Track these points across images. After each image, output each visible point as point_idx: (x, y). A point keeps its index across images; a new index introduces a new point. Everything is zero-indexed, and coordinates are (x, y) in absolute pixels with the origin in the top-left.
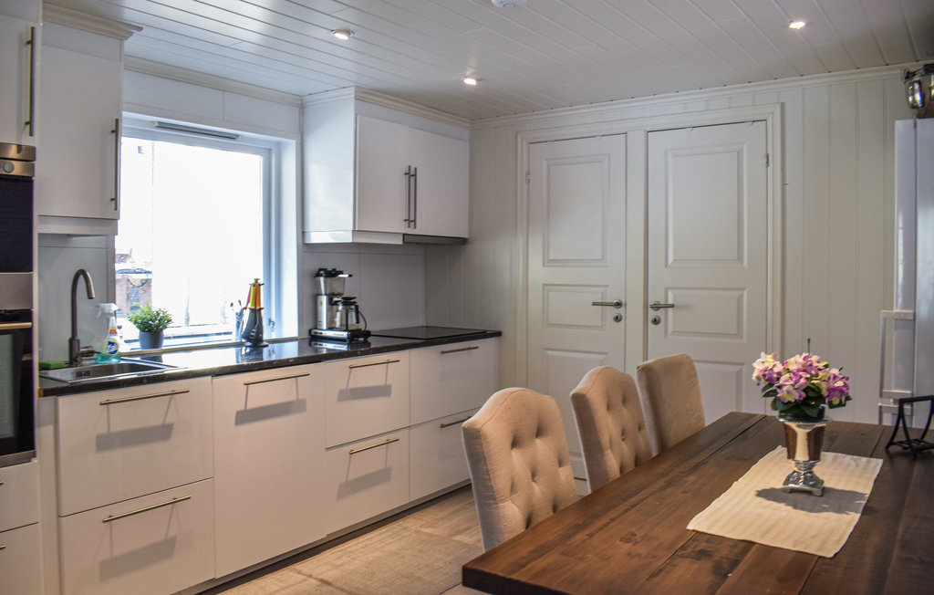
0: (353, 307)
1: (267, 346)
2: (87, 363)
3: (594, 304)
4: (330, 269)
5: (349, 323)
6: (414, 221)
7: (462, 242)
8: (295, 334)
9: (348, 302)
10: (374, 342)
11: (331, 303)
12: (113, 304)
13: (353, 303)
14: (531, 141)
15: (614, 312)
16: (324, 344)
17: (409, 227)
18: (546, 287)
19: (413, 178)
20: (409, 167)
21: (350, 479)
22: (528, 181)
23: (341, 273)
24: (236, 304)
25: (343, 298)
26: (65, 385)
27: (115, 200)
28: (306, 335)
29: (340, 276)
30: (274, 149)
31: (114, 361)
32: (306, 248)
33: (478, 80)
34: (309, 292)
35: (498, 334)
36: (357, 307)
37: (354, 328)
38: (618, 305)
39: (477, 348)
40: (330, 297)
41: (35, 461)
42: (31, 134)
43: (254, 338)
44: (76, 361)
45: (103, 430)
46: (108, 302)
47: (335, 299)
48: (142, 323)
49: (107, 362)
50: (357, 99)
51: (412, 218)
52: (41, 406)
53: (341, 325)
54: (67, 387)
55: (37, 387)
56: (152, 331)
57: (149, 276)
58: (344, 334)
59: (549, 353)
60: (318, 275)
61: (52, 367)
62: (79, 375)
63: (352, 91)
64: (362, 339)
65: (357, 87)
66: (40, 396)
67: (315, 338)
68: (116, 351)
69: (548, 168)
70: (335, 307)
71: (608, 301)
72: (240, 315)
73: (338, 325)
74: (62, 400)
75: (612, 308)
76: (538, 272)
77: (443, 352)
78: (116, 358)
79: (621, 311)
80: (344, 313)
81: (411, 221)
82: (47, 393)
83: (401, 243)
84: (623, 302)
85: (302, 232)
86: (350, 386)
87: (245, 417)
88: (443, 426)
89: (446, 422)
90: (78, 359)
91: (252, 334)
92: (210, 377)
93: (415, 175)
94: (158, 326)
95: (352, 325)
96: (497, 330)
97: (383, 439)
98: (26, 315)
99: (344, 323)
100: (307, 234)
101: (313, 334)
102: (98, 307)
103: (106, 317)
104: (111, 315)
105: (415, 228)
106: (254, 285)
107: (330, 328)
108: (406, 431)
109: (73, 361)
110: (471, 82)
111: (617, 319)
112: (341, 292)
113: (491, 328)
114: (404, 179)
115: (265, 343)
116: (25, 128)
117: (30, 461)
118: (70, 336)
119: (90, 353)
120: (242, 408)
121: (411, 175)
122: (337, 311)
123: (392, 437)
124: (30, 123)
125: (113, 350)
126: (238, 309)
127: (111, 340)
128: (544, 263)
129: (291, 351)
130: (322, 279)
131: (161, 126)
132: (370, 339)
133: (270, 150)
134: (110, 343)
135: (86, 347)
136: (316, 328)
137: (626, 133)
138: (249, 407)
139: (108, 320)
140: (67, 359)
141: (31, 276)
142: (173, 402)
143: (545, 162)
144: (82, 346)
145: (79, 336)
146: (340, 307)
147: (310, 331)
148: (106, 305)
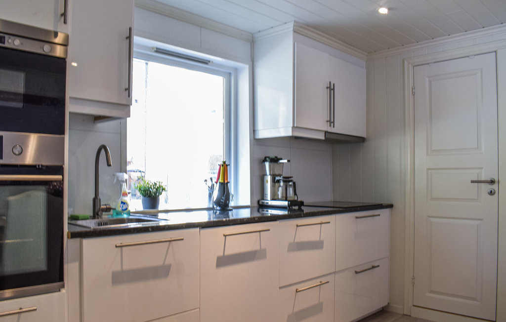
0: (291, 183)
1: (232, 210)
2: (105, 216)
3: (472, 182)
4: (274, 157)
5: (288, 195)
6: (333, 122)
7: (362, 140)
8: (248, 203)
9: (287, 180)
10: (306, 210)
11: (274, 181)
12: (125, 174)
13: (291, 181)
14: (415, 64)
15: (490, 187)
16: (269, 210)
17: (330, 126)
18: (430, 171)
19: (332, 91)
20: (330, 83)
21: (295, 311)
22: (414, 94)
23: (281, 159)
24: (209, 181)
25: (284, 178)
26: (88, 230)
27: (128, 90)
28: (256, 204)
29: (281, 161)
30: (232, 72)
31: (125, 216)
32: (257, 143)
33: (389, 9)
34: (257, 173)
35: (391, 206)
36: (294, 183)
37: (292, 199)
38: (492, 182)
39: (379, 215)
40: (273, 176)
41: (63, 291)
42: (65, 22)
43: (223, 203)
44: (98, 215)
45: (118, 268)
46: (121, 172)
47: (277, 178)
48: (145, 191)
49: (120, 217)
50: (295, 31)
51: (332, 121)
52: (69, 245)
53: (282, 197)
54: (90, 232)
55: (66, 230)
56: (151, 197)
57: (143, 174)
58: (286, 203)
59: (433, 220)
60: (265, 160)
61: (80, 218)
62: (100, 224)
63: (291, 26)
64: (296, 208)
65: (295, 21)
66: (68, 237)
67: (262, 206)
68: (126, 209)
69: (430, 82)
70: (277, 184)
71: (483, 179)
72: (212, 188)
73: (280, 197)
74: (87, 242)
75: (487, 184)
76: (423, 160)
77: (357, 218)
78: (127, 214)
79: (494, 187)
80: (284, 188)
81: (331, 122)
82: (74, 235)
83: (323, 138)
84: (496, 180)
85: (253, 130)
86: (296, 240)
87: (224, 261)
88: (357, 272)
89: (358, 270)
90: (99, 213)
91: (221, 200)
92: (198, 229)
93: (334, 89)
94: (155, 194)
95: (290, 197)
96: (389, 203)
97: (317, 282)
98: (59, 170)
99: (285, 195)
100: (256, 132)
101: (260, 203)
102: (114, 175)
103: (120, 183)
104: (123, 182)
105: (334, 127)
106: (223, 165)
107: (273, 199)
108: (333, 275)
109: (96, 215)
110: (383, 11)
111: (491, 193)
112: (281, 174)
113: (385, 202)
114: (327, 92)
115: (230, 208)
116: (60, 19)
117: (59, 291)
118: (93, 196)
119: (108, 210)
120: (221, 254)
121: (331, 89)
122: (280, 186)
123: (324, 280)
124: (64, 15)
125: (124, 208)
126: (209, 184)
127: (123, 201)
128: (427, 152)
129: (245, 214)
130: (267, 164)
131: (159, 51)
132: (303, 208)
133: (230, 74)
134: (122, 202)
135: (106, 205)
136: (263, 199)
137: (496, 52)
138: (226, 253)
139: (121, 186)
140: (92, 214)
141: (63, 139)
142: (171, 247)
143: (427, 80)
144: (102, 203)
145: (100, 196)
146: (282, 184)
147: (259, 202)
148: (119, 174)
